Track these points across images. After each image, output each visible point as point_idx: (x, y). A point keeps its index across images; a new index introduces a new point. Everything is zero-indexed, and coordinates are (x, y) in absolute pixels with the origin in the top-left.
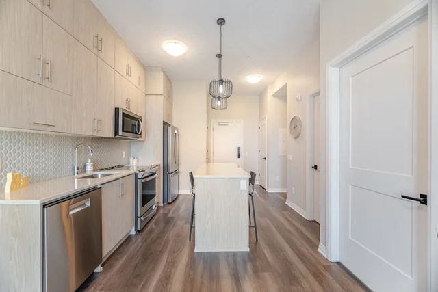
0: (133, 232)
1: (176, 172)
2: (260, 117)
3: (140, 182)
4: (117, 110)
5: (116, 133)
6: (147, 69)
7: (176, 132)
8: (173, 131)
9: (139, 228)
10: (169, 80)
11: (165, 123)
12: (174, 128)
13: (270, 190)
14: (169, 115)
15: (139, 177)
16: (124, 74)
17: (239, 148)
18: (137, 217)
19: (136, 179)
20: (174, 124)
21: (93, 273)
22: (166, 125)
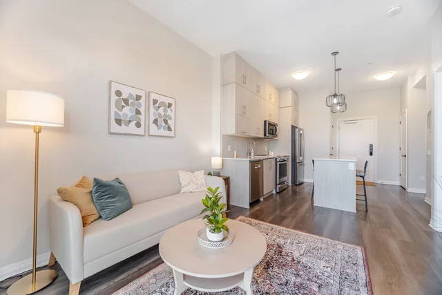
0: (274, 192)
1: (301, 163)
2: (401, 111)
3: (278, 163)
4: (265, 122)
5: (265, 135)
6: (280, 90)
7: (301, 132)
8: (299, 132)
9: (278, 191)
10: (295, 93)
11: (293, 126)
12: (300, 129)
13: (410, 190)
14: (296, 120)
15: (278, 160)
16: (268, 99)
17: (371, 146)
18: (276, 184)
19: (276, 162)
20: (300, 126)
21: (259, 200)
22: (294, 128)
